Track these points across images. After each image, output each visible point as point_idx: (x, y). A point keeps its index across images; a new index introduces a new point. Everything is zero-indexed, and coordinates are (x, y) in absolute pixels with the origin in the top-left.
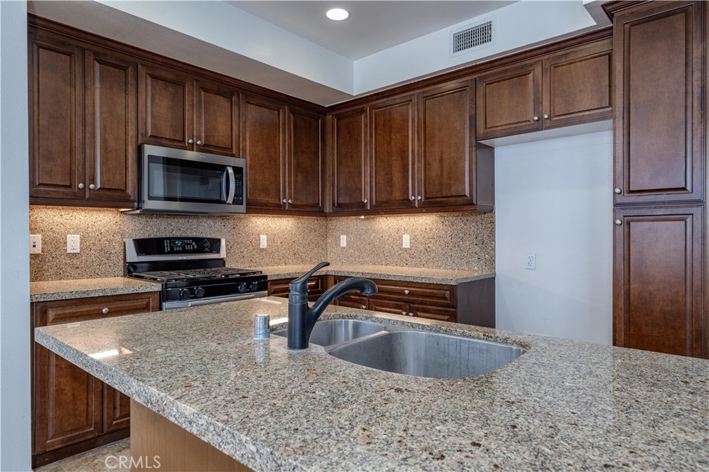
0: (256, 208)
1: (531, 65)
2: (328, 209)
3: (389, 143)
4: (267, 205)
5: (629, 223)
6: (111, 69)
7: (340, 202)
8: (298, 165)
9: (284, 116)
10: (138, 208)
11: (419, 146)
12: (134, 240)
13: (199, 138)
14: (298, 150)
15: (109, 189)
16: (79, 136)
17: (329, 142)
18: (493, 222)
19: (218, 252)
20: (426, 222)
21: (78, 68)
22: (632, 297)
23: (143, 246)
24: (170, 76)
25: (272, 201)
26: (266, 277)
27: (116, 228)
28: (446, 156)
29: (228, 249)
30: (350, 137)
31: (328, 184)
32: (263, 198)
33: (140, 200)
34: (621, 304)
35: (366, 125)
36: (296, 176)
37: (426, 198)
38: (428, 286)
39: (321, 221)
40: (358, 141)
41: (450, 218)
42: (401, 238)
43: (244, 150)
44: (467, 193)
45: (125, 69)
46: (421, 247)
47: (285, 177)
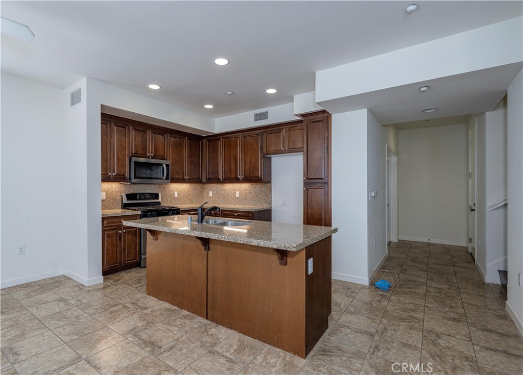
0: (174, 180)
1: (282, 129)
2: (204, 180)
3: (230, 154)
4: (178, 179)
5: (308, 189)
6: (120, 128)
7: (209, 177)
8: (191, 162)
9: (186, 141)
10: (129, 182)
11: (242, 156)
12: (126, 195)
13: (152, 153)
14: (191, 155)
15: (119, 175)
16: (109, 154)
17: (204, 151)
18: (271, 187)
19: (158, 199)
20: (245, 186)
21: (109, 129)
22: (309, 214)
23: (129, 197)
24: (141, 129)
25: (180, 177)
26: (179, 209)
27: (118, 189)
28: (252, 161)
29: (162, 198)
30: (214, 150)
31: (204, 169)
32: (176, 176)
33: (130, 179)
34: (306, 217)
35: (220, 146)
36: (190, 166)
37: (244, 177)
38: (244, 212)
39: (201, 185)
40: (217, 152)
41: (255, 185)
42: (235, 193)
43: (169, 157)
44: (260, 176)
45: (125, 128)
46: (243, 197)
47: (186, 166)
